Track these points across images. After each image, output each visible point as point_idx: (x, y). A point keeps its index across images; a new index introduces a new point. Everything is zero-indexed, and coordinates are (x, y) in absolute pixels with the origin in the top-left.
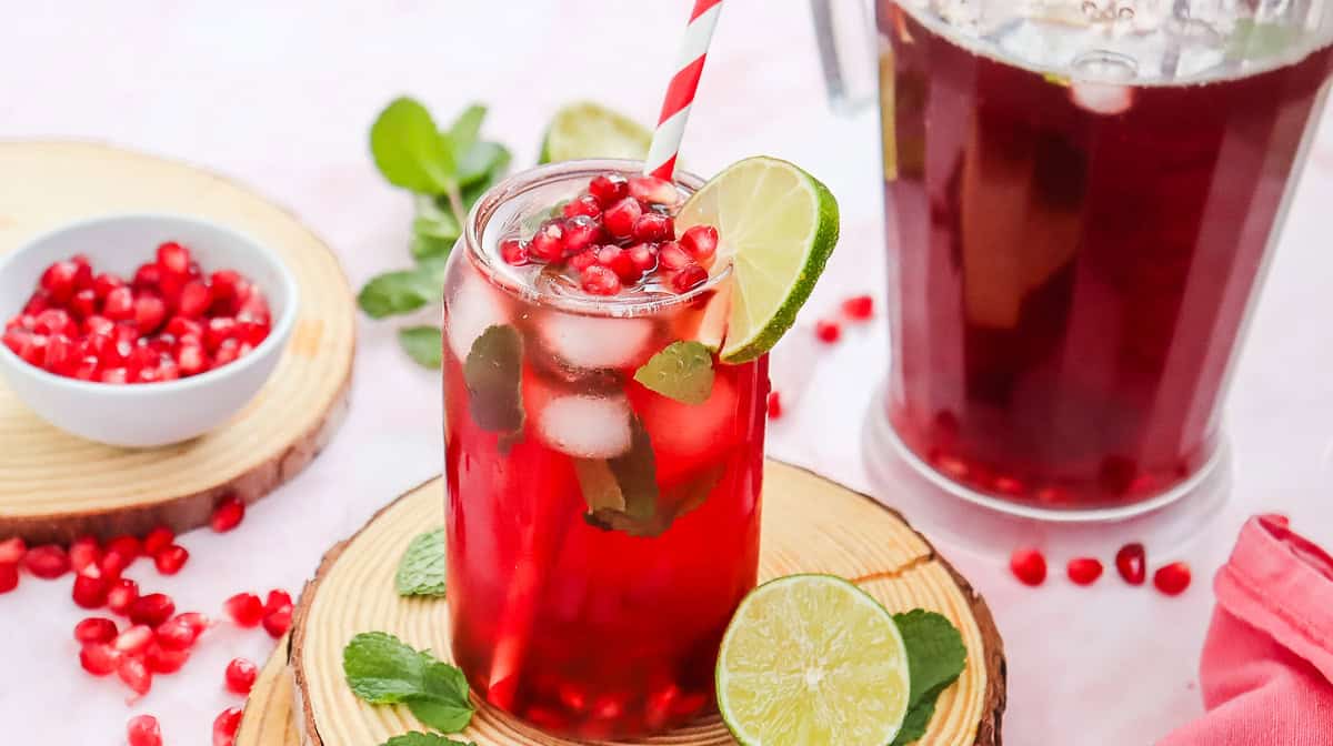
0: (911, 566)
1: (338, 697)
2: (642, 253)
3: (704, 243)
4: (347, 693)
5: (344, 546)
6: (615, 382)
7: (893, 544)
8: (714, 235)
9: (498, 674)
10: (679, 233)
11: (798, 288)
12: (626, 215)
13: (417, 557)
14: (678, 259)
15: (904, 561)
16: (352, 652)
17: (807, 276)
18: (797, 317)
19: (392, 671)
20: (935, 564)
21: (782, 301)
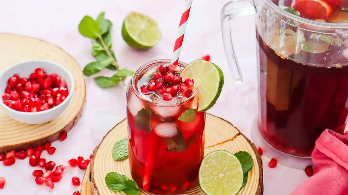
0: (235, 137)
1: (105, 190)
2: (176, 87)
3: (191, 84)
4: (107, 189)
5: (98, 148)
6: (172, 119)
7: (230, 131)
8: (193, 81)
9: (145, 183)
10: (183, 80)
11: (217, 96)
12: (170, 77)
13: (117, 149)
14: (185, 88)
15: (234, 136)
16: (107, 178)
17: (218, 92)
18: (216, 102)
19: (117, 182)
20: (241, 136)
21: (213, 99)
